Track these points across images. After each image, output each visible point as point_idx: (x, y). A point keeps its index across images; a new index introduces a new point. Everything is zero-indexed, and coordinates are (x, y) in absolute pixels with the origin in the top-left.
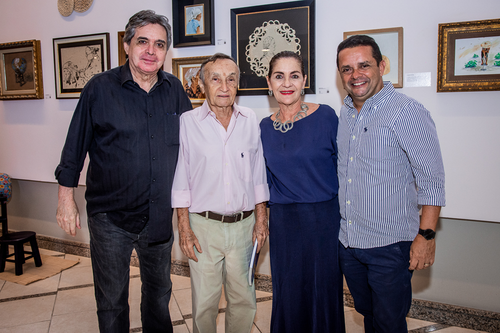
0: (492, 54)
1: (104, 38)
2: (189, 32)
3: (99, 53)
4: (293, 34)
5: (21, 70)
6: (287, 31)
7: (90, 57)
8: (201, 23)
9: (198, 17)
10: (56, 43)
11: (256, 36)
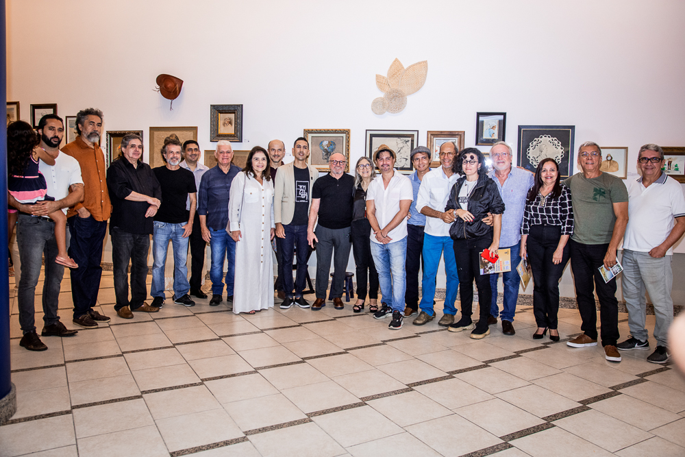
0: (673, 164)
1: (415, 133)
2: (486, 136)
3: (409, 143)
4: (560, 144)
5: (329, 150)
6: (556, 142)
7: (401, 145)
8: (496, 131)
9: (493, 127)
10: (369, 133)
11: (535, 143)
